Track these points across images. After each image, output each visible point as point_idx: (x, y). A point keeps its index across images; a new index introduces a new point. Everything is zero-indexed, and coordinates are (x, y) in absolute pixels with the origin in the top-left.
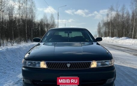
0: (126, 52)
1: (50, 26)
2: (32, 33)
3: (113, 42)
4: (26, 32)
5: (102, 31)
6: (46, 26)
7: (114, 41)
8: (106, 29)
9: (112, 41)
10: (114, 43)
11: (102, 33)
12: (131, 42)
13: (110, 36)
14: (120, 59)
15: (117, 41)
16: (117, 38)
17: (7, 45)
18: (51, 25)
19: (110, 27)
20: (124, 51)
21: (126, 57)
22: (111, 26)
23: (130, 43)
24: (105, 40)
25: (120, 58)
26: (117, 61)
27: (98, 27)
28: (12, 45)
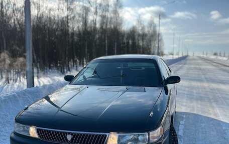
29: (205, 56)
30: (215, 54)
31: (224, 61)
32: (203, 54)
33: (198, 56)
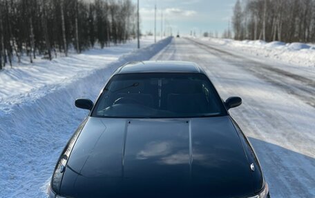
0: (297, 95)
1: (119, 11)
2: (77, 31)
3: (268, 56)
4: (64, 29)
5: (243, 22)
6: (109, 10)
7: (270, 54)
8: (253, 17)
9: (266, 53)
10: (271, 57)
11: (244, 26)
12: (311, 59)
13: (262, 39)
14: (282, 122)
15: (280, 52)
16: (279, 44)
17: (19, 62)
18: (121, 8)
19: (265, 15)
20: (293, 93)
21: (297, 116)
22: (267, 11)
23: (310, 61)
24: (250, 48)
25: (284, 119)
26: (275, 130)
27: (235, 12)
28: (31, 62)
29: (194, 38)
30: (206, 35)
31: (221, 45)
32: (191, 35)
33: (185, 36)
